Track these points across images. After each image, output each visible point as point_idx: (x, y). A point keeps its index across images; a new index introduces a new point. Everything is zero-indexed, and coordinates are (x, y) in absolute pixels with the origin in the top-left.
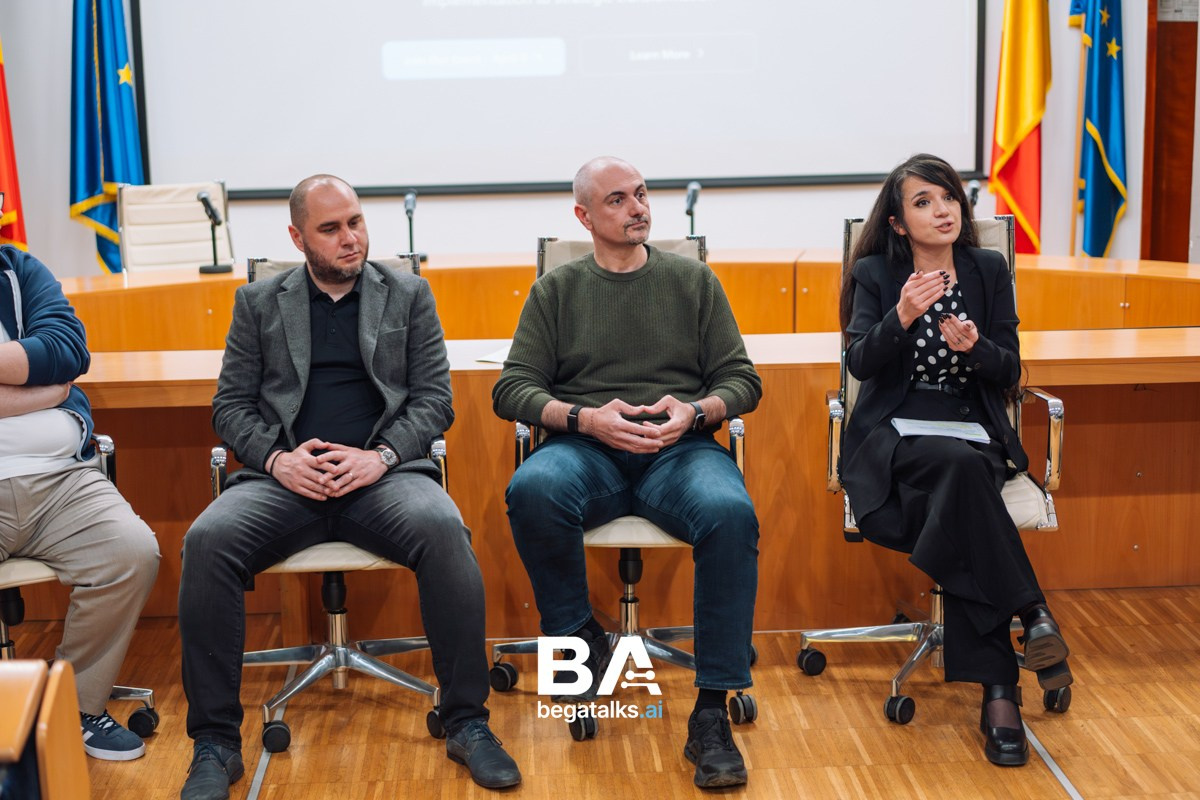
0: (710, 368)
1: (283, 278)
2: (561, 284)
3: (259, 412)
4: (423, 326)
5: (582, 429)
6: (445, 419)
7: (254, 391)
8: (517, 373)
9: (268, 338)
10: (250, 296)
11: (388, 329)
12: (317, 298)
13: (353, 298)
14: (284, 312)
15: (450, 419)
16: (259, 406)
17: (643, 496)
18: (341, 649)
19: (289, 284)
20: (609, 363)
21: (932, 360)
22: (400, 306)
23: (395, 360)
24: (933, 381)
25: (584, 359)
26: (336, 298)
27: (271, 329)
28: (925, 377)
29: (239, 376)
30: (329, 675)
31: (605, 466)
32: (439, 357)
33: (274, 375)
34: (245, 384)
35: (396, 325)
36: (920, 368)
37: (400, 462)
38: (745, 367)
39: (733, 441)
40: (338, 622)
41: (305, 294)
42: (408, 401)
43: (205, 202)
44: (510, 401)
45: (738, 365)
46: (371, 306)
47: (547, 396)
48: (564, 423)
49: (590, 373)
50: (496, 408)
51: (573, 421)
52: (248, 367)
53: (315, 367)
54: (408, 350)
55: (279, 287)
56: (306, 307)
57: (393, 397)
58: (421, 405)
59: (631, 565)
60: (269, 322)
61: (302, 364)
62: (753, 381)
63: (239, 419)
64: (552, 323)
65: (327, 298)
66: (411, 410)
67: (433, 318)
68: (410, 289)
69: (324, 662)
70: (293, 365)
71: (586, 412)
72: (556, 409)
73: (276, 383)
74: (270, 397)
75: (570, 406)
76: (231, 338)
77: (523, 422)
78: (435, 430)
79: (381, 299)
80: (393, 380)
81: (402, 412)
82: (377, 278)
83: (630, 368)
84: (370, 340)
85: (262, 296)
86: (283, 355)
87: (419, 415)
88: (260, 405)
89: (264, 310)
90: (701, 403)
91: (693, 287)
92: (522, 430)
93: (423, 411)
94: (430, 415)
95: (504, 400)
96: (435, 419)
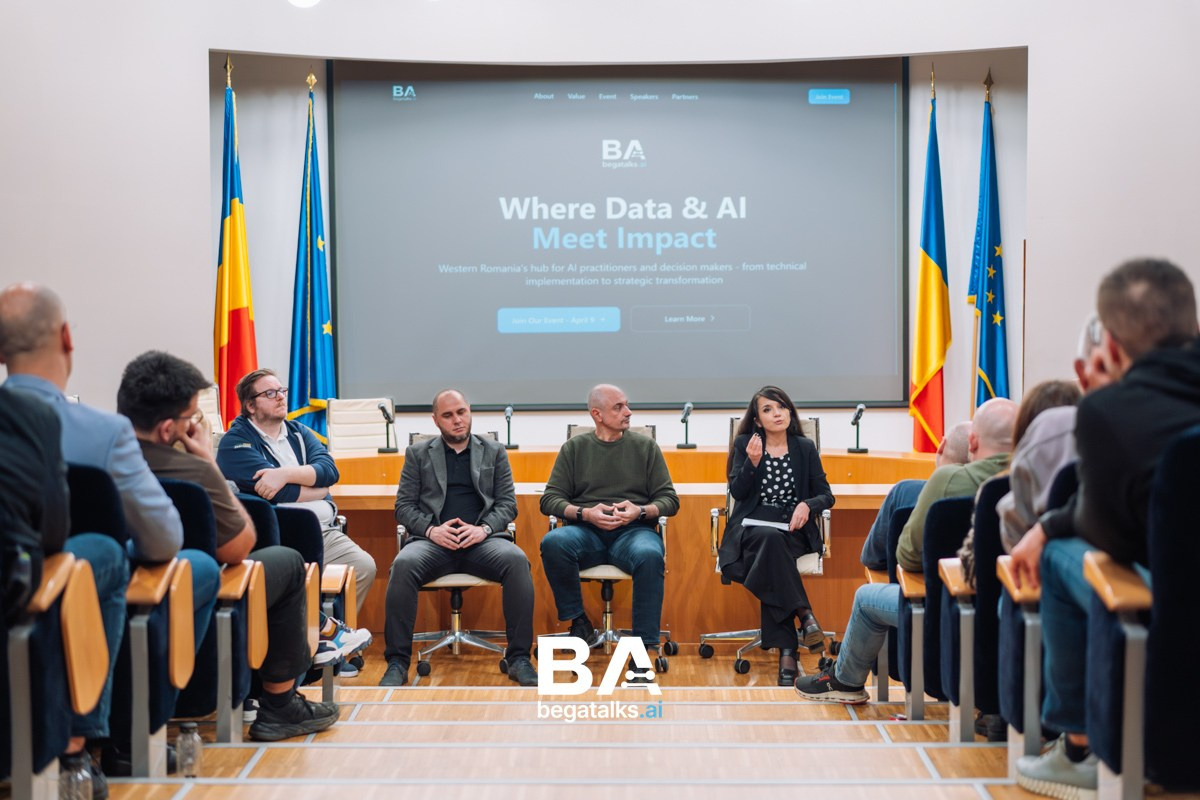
0: (653, 492)
1: (431, 442)
2: (577, 447)
3: (419, 508)
4: (502, 467)
5: (584, 519)
6: (514, 514)
7: (417, 498)
8: (552, 492)
9: (425, 471)
10: (415, 451)
11: (485, 468)
12: (449, 452)
13: (467, 452)
14: (432, 458)
15: (516, 514)
16: (419, 505)
17: (612, 553)
18: (457, 634)
19: (433, 445)
20: (602, 487)
21: (770, 491)
22: (492, 456)
23: (489, 483)
24: (769, 501)
25: (587, 485)
26: (458, 452)
27: (426, 466)
28: (766, 499)
29: (409, 491)
30: (450, 646)
31: (594, 537)
32: (509, 483)
33: (428, 490)
34: (412, 495)
35: (489, 465)
36: (763, 494)
37: (493, 533)
38: (670, 492)
39: (661, 528)
40: (456, 620)
41: (443, 449)
42: (494, 505)
43: (383, 409)
44: (548, 506)
45: (668, 491)
46: (476, 457)
47: (567, 503)
48: (576, 516)
49: (589, 493)
50: (542, 509)
51: (580, 516)
52: (414, 486)
53: (449, 486)
54: (495, 479)
55: (429, 447)
56: (444, 456)
57: (489, 502)
58: (502, 506)
59: (607, 590)
60: (425, 464)
61: (443, 484)
62: (675, 500)
63: (410, 512)
64: (571, 465)
65: (453, 451)
66: (496, 509)
67: (507, 463)
68: (496, 448)
69: (449, 639)
70: (439, 485)
71: (586, 510)
72: (571, 509)
73: (429, 494)
74: (426, 500)
75: (578, 508)
76: (404, 472)
77: (555, 515)
78: (509, 518)
79: (481, 452)
80: (488, 494)
81: (492, 509)
82: (479, 442)
83: (611, 490)
84: (476, 472)
85: (421, 450)
86: (433, 480)
87: (501, 511)
88: (421, 505)
89: (422, 458)
90: (645, 507)
91: (645, 449)
92: (553, 519)
93: (503, 509)
94: (507, 511)
95: (545, 505)
96: (509, 513)
